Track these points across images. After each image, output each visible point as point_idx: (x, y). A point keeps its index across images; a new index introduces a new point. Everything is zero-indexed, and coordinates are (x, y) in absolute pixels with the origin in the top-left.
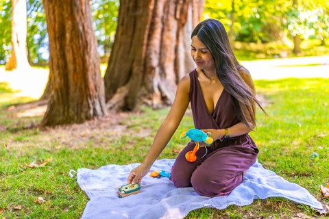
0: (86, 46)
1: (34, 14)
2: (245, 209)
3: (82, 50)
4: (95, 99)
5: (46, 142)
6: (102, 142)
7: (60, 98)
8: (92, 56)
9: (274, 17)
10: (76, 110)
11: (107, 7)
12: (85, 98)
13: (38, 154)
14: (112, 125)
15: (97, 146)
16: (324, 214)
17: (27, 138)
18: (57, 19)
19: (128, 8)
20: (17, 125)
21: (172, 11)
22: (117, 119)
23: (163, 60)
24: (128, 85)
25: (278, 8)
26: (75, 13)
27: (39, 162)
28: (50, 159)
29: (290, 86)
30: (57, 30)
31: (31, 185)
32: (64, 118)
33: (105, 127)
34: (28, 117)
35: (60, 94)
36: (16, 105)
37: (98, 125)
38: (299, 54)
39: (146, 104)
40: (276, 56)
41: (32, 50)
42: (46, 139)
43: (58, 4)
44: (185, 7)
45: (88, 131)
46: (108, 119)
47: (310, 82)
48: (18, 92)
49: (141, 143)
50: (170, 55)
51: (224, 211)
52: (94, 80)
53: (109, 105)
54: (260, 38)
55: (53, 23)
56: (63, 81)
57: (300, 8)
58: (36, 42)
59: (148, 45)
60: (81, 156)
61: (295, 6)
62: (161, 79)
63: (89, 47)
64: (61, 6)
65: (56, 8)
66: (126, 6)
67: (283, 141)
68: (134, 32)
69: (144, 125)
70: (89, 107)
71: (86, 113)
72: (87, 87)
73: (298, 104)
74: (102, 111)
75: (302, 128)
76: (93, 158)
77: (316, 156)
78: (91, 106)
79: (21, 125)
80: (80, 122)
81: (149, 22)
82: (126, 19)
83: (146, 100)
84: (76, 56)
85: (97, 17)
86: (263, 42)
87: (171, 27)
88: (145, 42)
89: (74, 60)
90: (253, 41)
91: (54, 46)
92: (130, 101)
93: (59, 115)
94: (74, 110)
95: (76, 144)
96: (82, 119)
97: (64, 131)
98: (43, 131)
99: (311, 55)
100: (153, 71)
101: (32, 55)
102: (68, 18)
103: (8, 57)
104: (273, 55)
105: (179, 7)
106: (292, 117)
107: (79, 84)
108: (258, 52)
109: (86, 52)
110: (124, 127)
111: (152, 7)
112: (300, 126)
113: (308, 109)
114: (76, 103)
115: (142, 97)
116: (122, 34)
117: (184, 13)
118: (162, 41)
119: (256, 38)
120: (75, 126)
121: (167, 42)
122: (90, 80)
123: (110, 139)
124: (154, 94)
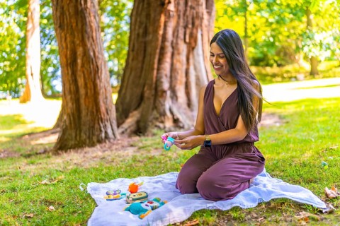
0: (97, 71)
1: (48, 47)
2: (249, 210)
3: (93, 75)
4: (106, 123)
5: (58, 164)
6: (113, 161)
7: (72, 122)
8: (103, 80)
9: (289, 40)
10: (88, 134)
11: (119, 37)
12: (96, 122)
13: (50, 173)
14: (123, 147)
15: (108, 165)
16: (326, 212)
17: (40, 161)
18: (69, 46)
19: (138, 35)
20: (30, 151)
21: (181, 35)
22: (129, 142)
23: (173, 84)
24: (140, 109)
25: (292, 31)
26: (86, 40)
27: (51, 180)
28: (62, 177)
29: (306, 106)
30: (68, 56)
31: (43, 197)
32: (77, 143)
33: (116, 149)
34: (41, 144)
35: (72, 118)
36: (30, 134)
37: (110, 148)
38: (317, 76)
39: (159, 127)
40: (293, 79)
41: (45, 82)
42: (58, 161)
43: (69, 31)
44: (195, 31)
45: (100, 153)
46: (120, 142)
47: (328, 102)
48: (32, 123)
49: (150, 161)
50: (181, 78)
51: (227, 212)
52: (105, 103)
53: (121, 130)
54: (276, 62)
55: (65, 50)
56: (74, 105)
57: (314, 29)
58: (50, 75)
59: (158, 69)
60: (92, 173)
61: (309, 28)
62: (172, 102)
63: (100, 71)
64: (72, 34)
65: (68, 35)
66: (136, 32)
67: (294, 154)
68: (144, 57)
69: (155, 146)
70: (101, 131)
71: (98, 136)
72: (98, 110)
73: (313, 122)
74: (114, 134)
75: (315, 142)
76: (103, 175)
77: (325, 165)
78: (102, 129)
79: (35, 151)
80: (92, 145)
81: (159, 47)
82: (136, 45)
83: (158, 124)
84: (87, 81)
85: (109, 48)
86: (279, 65)
87: (181, 51)
88: (156, 66)
89: (86, 84)
90: (268, 65)
91: (66, 72)
92: (142, 124)
93: (72, 140)
94: (86, 134)
95: (87, 164)
96: (94, 143)
97: (76, 154)
98: (55, 155)
99: (329, 77)
100: (164, 94)
101: (46, 87)
102: (79, 45)
103: (22, 91)
104: (290, 78)
105: (188, 32)
106: (305, 133)
107: (90, 109)
108: (274, 76)
109: (97, 77)
110: (135, 149)
111: (161, 32)
112: (313, 140)
113: (323, 126)
114: (88, 126)
115: (154, 121)
116: (133, 60)
117: (193, 37)
118: (172, 65)
119: (272, 62)
120: (87, 149)
121: (178, 65)
122: (102, 103)
123: (121, 159)
124: (166, 117)
